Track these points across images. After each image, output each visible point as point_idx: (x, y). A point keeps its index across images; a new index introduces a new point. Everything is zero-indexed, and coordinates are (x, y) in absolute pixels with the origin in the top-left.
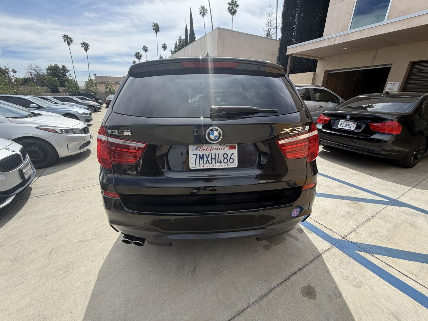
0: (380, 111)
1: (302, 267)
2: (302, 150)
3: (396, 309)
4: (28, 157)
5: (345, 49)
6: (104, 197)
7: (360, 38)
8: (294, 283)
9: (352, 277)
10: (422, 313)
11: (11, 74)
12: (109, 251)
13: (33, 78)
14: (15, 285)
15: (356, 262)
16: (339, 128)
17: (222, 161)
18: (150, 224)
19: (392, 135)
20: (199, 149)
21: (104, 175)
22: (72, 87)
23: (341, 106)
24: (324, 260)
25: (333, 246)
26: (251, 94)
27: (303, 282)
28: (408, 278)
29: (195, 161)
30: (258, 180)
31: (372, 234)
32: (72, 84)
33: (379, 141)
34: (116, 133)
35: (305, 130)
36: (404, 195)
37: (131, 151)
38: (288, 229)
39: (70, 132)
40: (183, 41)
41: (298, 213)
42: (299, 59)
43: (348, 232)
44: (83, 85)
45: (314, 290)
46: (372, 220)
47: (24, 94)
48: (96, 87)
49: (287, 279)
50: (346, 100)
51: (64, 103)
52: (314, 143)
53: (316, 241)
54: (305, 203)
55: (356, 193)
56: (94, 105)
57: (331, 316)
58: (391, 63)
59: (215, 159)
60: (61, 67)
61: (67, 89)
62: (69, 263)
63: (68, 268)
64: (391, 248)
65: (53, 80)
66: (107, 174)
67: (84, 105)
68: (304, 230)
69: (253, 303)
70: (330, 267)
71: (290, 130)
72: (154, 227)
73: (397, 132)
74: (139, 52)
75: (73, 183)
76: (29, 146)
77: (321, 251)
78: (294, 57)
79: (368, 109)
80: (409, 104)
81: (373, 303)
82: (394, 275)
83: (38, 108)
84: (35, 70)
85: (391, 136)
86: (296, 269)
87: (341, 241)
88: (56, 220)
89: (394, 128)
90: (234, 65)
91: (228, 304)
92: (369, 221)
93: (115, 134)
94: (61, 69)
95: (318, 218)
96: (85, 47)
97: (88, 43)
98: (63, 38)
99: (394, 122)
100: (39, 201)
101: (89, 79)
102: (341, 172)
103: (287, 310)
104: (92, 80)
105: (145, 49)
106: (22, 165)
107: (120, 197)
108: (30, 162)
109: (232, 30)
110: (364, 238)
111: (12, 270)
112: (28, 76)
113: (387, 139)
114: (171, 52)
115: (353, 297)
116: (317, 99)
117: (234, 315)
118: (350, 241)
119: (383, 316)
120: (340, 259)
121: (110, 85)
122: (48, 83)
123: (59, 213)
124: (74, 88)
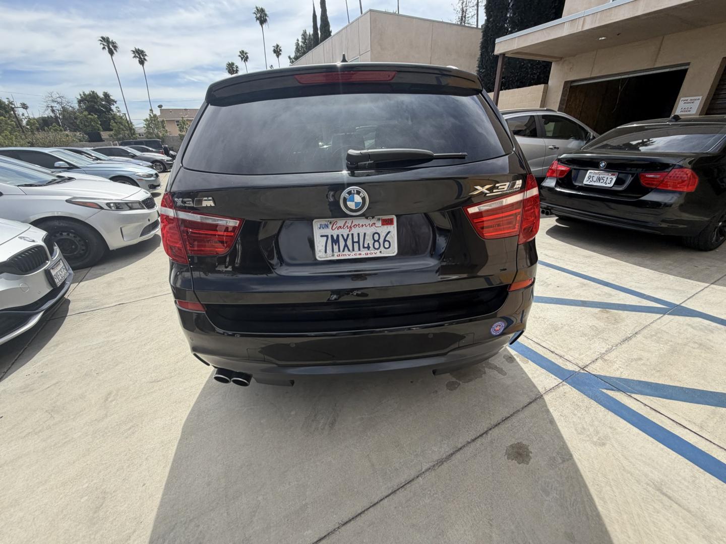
0: (663, 151)
1: (509, 415)
2: (510, 223)
3: (662, 477)
4: (57, 249)
5: (603, 38)
6: (180, 311)
7: (631, 16)
8: (494, 440)
9: (591, 430)
10: (704, 483)
11: (20, 111)
12: (197, 395)
13: (56, 117)
14: (57, 446)
15: (601, 406)
16: (585, 185)
17: (371, 246)
18: (260, 352)
19: (680, 193)
20: (330, 226)
21: (177, 274)
22: (123, 130)
23: (591, 146)
24: (547, 404)
25: (564, 383)
26: (426, 129)
27: (511, 438)
28: (686, 430)
29: (324, 246)
30: (439, 276)
31: (631, 362)
32: (122, 125)
33: (656, 205)
34: (190, 203)
35: (515, 187)
36: (694, 297)
37: (219, 233)
38: (487, 355)
39: (123, 206)
40: (309, 38)
41: (502, 329)
42: (518, 62)
43: (590, 359)
44: (142, 125)
45: (528, 449)
46: (634, 339)
47: (44, 146)
48: (164, 127)
49: (483, 434)
50: (601, 134)
51: (112, 157)
52: (532, 211)
53: (535, 375)
54: (515, 313)
55: (610, 295)
56: (162, 159)
57: (552, 488)
58: (689, 61)
59: (358, 242)
60: (101, 95)
61: (115, 135)
62: (136, 414)
63: (134, 422)
64: (663, 384)
65: (91, 118)
66: (182, 272)
67: (145, 160)
68: (515, 357)
69: (429, 469)
70: (555, 415)
71: (487, 189)
72: (263, 356)
73: (690, 187)
74: (233, 62)
75: (134, 291)
76: (59, 232)
77: (542, 391)
78: (509, 58)
79: (640, 148)
80: (714, 136)
81: (623, 468)
82: (663, 426)
83: (68, 168)
84: (58, 103)
85: (678, 195)
86: (500, 419)
87: (578, 374)
88: (112, 349)
89: (685, 181)
90: (389, 76)
91: (388, 471)
92: (628, 341)
93: (189, 205)
94: (102, 99)
95: (541, 338)
96: (140, 58)
97: (144, 50)
98: (101, 42)
99: (686, 170)
100: (82, 321)
101: (150, 115)
102: (587, 261)
103: (482, 480)
104: (155, 116)
105: (244, 56)
106: (49, 263)
107: (204, 309)
108: (61, 259)
109: (397, 13)
110: (618, 369)
111: (51, 425)
112: (48, 113)
113: (671, 202)
114: (289, 61)
115: (590, 459)
116: (550, 134)
117: (396, 487)
118: (593, 373)
119: (638, 487)
120: (574, 402)
121: (187, 124)
122: (83, 125)
123: (115, 338)
124: (126, 132)
